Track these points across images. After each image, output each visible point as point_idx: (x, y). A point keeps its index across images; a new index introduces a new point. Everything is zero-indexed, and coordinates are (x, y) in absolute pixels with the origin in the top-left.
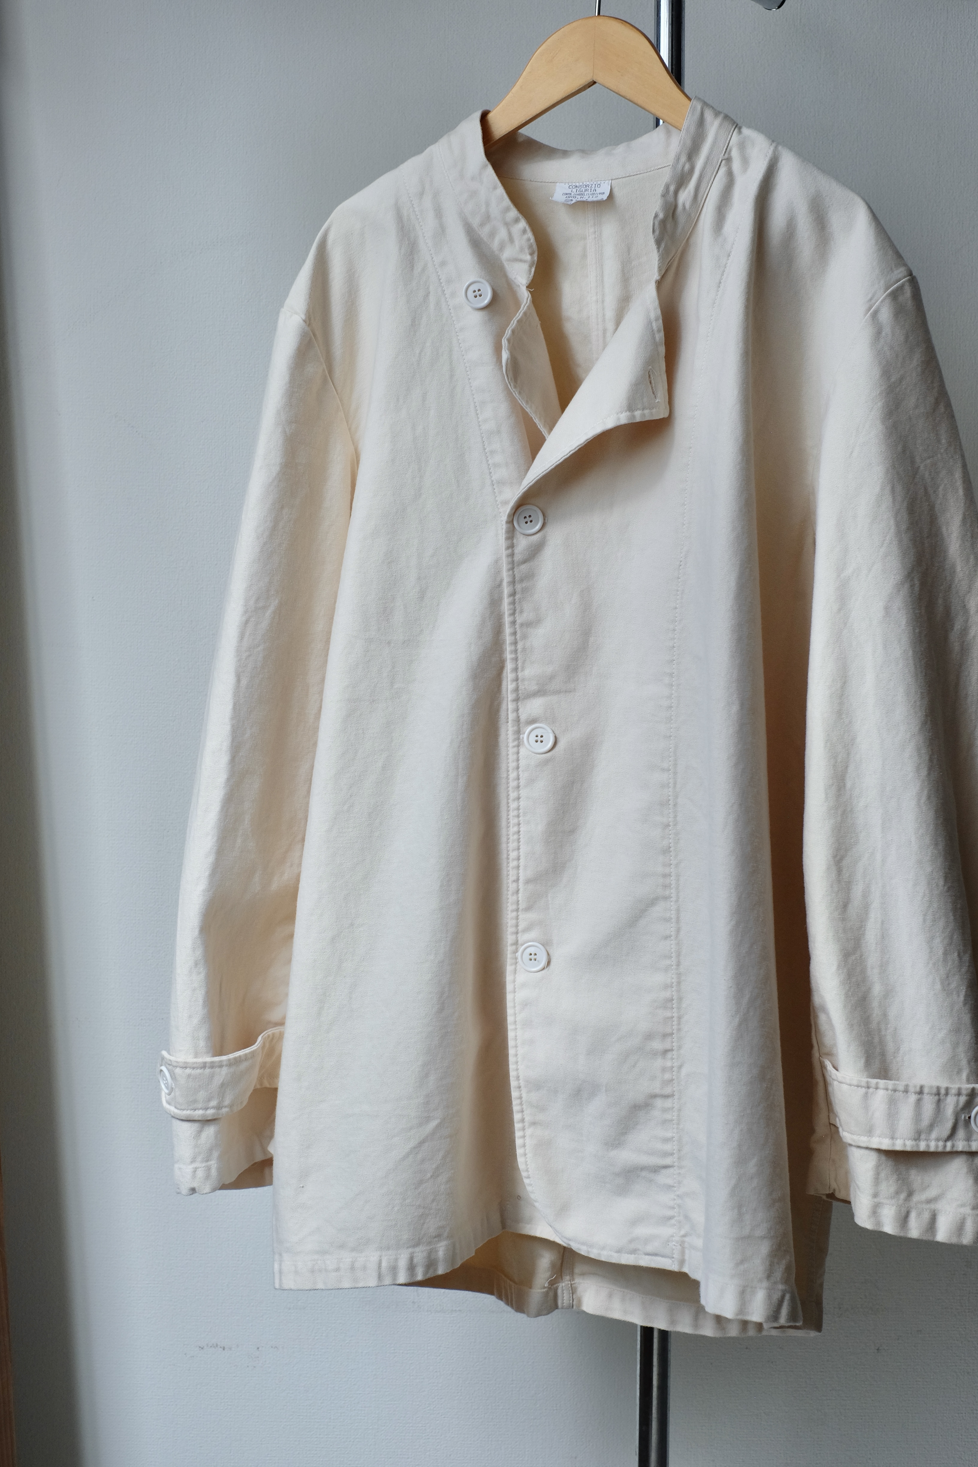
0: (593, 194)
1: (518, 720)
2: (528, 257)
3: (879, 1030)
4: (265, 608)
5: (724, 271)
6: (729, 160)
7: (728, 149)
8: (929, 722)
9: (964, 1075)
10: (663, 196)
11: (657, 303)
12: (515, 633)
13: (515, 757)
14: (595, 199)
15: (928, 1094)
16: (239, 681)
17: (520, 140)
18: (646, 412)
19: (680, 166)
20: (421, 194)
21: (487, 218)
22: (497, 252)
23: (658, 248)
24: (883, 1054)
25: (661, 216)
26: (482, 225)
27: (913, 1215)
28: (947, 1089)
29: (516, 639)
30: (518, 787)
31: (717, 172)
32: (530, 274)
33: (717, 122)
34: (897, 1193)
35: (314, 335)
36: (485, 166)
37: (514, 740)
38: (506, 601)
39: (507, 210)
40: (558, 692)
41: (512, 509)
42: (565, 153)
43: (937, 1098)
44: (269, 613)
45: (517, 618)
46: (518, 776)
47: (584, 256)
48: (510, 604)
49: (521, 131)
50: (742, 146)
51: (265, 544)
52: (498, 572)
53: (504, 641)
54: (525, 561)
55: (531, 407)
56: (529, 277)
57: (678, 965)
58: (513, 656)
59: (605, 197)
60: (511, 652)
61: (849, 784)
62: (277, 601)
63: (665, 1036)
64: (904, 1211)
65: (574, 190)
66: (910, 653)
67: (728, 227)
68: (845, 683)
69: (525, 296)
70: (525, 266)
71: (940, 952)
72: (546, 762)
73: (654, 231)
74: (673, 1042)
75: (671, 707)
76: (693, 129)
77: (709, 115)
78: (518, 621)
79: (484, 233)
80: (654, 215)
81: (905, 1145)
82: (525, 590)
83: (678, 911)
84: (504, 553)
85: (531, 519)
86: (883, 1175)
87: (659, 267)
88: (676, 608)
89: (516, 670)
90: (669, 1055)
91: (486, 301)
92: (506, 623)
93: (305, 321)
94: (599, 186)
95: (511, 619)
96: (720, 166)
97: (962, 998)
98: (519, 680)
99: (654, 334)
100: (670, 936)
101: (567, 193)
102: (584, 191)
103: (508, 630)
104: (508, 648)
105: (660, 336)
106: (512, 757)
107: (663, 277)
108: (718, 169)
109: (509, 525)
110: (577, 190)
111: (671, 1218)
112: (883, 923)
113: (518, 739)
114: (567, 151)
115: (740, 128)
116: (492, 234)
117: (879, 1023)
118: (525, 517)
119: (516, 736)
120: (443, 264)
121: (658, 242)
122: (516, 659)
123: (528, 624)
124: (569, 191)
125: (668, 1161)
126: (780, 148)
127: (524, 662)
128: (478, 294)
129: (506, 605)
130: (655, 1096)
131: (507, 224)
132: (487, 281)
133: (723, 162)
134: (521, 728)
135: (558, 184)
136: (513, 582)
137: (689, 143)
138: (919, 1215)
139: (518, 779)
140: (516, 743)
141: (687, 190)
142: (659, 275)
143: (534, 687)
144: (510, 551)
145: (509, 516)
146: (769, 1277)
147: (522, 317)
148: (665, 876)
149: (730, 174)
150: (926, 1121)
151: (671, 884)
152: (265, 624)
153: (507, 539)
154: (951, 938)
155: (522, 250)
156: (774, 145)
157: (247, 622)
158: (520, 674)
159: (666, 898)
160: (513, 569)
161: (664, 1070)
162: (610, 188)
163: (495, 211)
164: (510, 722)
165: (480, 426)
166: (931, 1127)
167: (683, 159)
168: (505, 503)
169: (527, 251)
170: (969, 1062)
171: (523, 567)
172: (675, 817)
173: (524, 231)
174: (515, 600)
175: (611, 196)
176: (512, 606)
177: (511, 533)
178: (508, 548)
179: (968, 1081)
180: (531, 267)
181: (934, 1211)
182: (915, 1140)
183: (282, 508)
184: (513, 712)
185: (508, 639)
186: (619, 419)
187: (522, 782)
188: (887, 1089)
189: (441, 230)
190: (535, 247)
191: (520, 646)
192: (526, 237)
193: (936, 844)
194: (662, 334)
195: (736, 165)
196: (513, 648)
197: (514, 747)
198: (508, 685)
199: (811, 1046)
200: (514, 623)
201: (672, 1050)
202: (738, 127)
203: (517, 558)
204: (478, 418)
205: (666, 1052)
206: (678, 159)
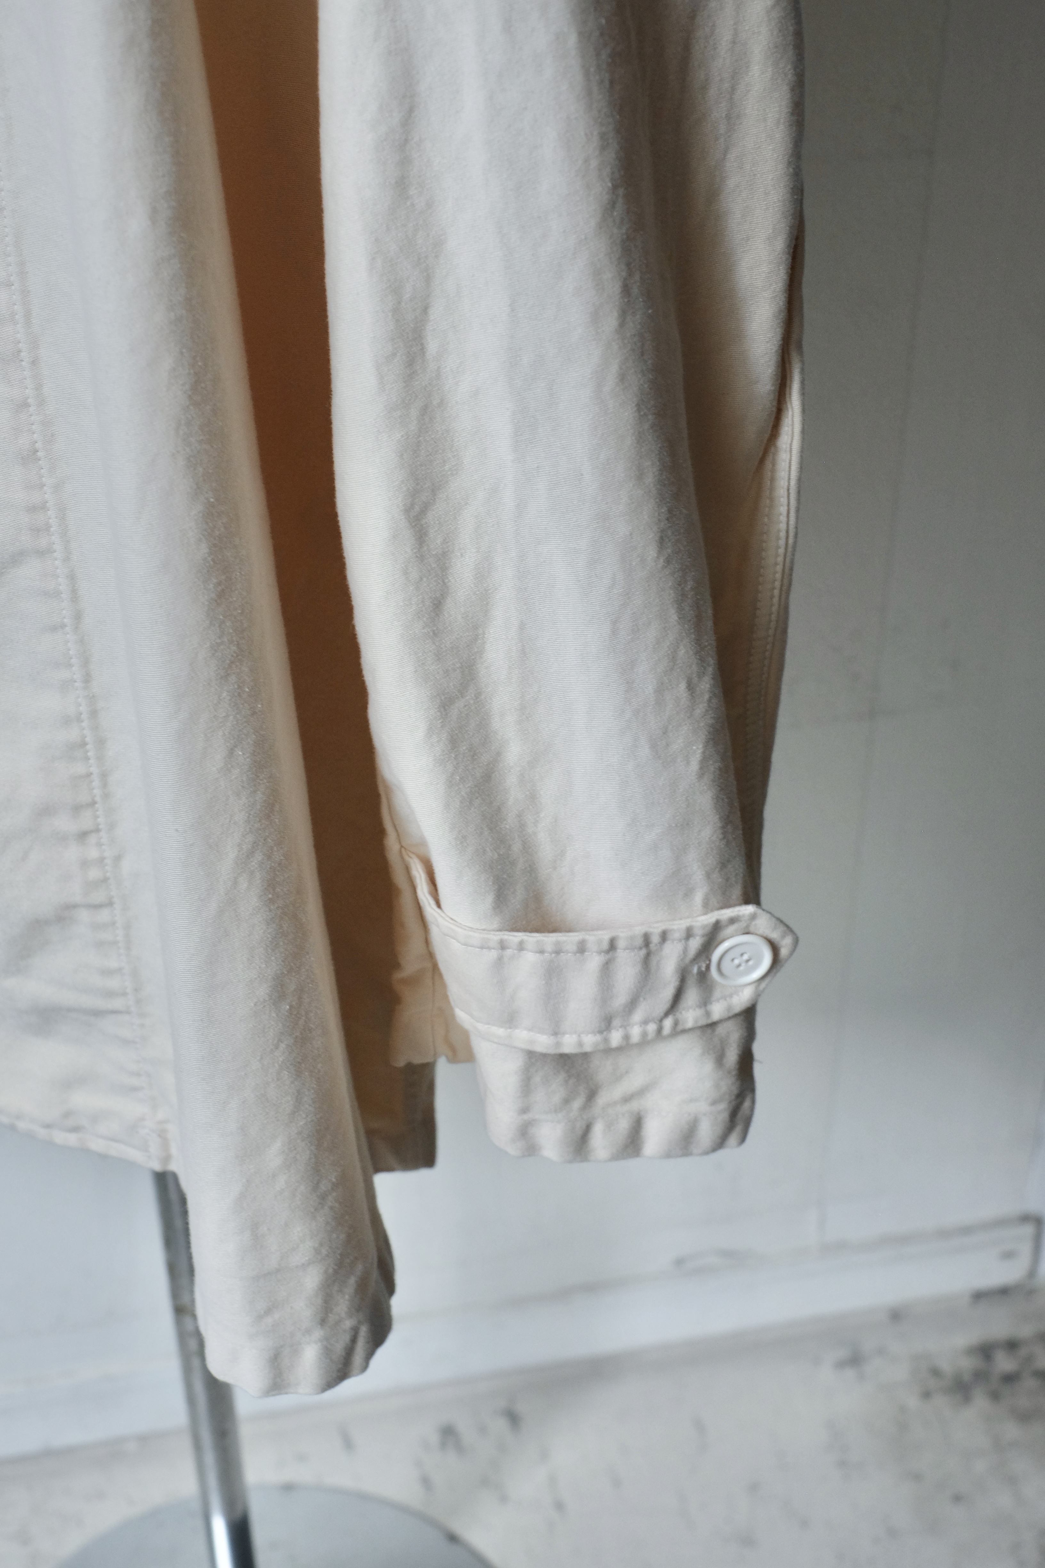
3: (522, 826)
8: (620, 202)
9: (698, 898)
15: (626, 948)
27: (598, 1129)
28: (664, 936)
34: (567, 1101)
43: (644, 952)
57: (87, 679)
61: (432, 346)
63: (77, 809)
64: (580, 1125)
66: (572, 40)
68: (411, 110)
71: (649, 688)
74: (97, 817)
81: (580, 1044)
83: (72, 577)
86: (537, 1079)
90: (92, 839)
97: (695, 765)
100: (63, 626)
111: (134, 1089)
112: (522, 627)
117: (519, 816)
125: (117, 1003)
130: (75, 906)
138: (609, 1126)
148: (32, 509)
150: (621, 998)
151: (48, 527)
154: (673, 658)
159: (43, 553)
161: (85, 864)
166: (632, 1004)
170: (708, 875)
172: (38, 387)
179: (707, 907)
181: (639, 1114)
182: (601, 1032)
188: (542, 952)
193: (640, 477)
199: (380, 833)
201: (97, 830)
205: (83, 836)
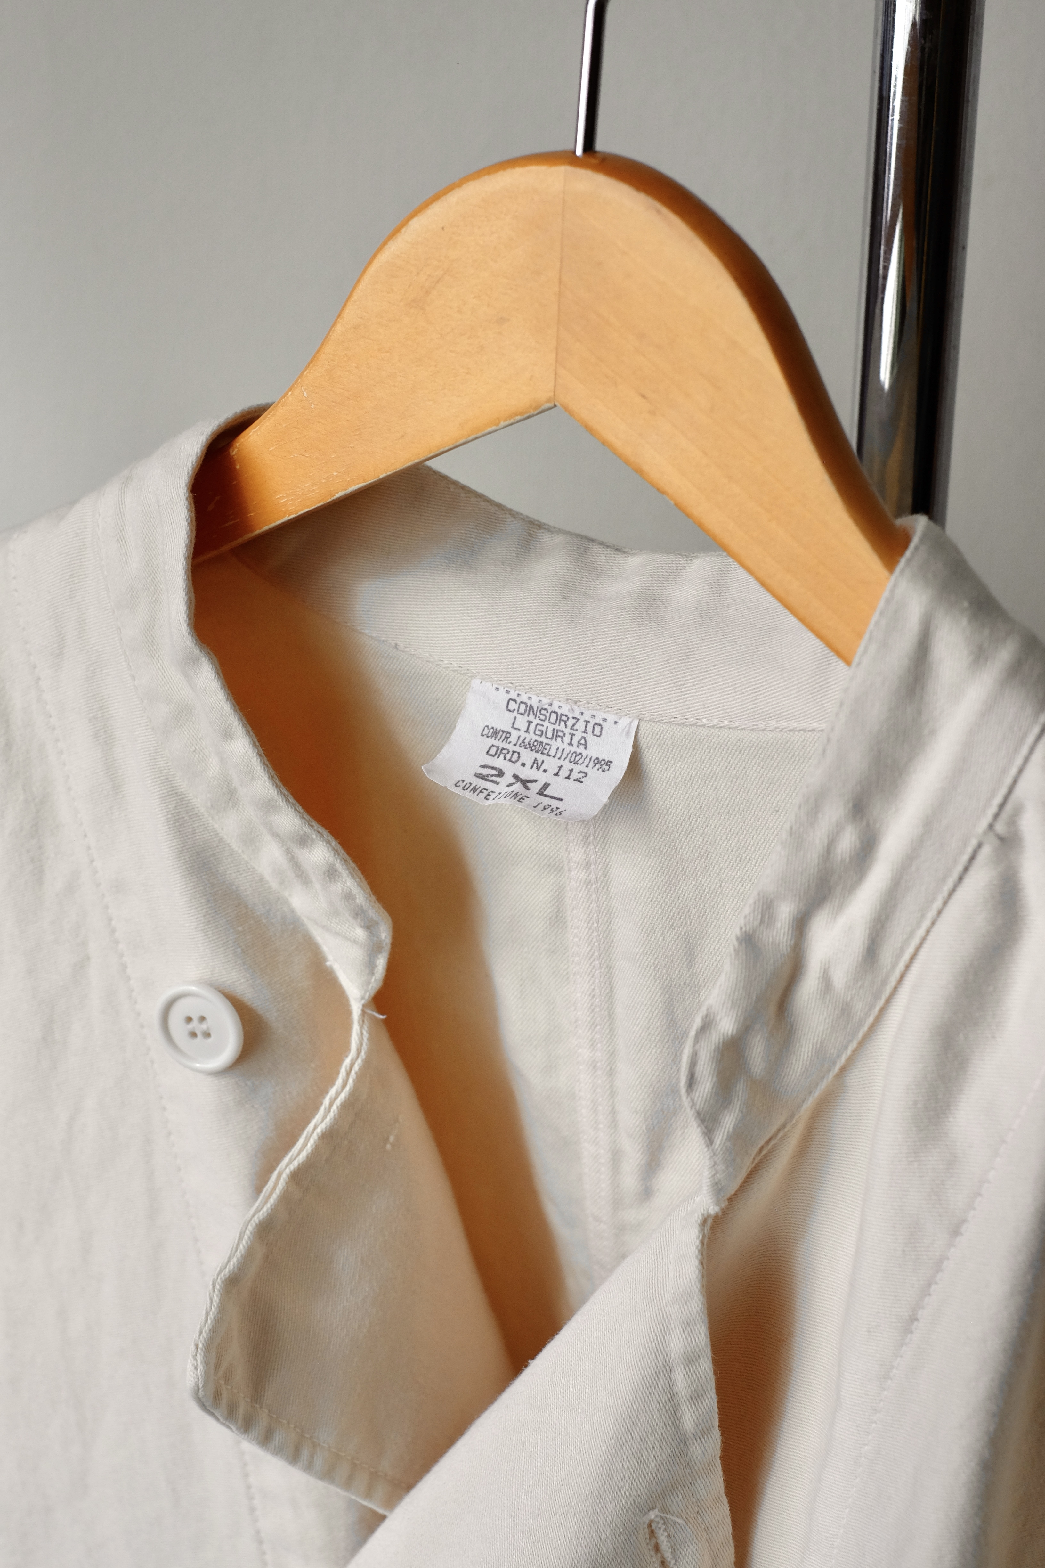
6: (1009, 844)
7: (1009, 808)
10: (747, 941)
11: (696, 1303)
21: (224, 799)
22: (273, 886)
23: (709, 1135)
25: (727, 1024)
31: (961, 879)
32: (372, 973)
56: (369, 983)
65: (522, 722)
69: (357, 1025)
70: (354, 951)
77: (952, 644)
87: (714, 1184)
94: (597, 729)
96: (972, 858)
99: (676, 1407)
101: (499, 726)
102: (549, 735)
107: (734, 1198)
108: (966, 869)
110: (530, 722)
121: (708, 1119)
124: (503, 722)
128: (200, 1030)
131: (278, 838)
132: (227, 990)
133: (987, 847)
135: (475, 682)
141: (843, 920)
142: (715, 1200)
149: (1008, 898)
155: (339, 908)
162: (631, 746)
167: (833, 810)
175: (636, 771)
180: (372, 954)
194: (711, 1400)
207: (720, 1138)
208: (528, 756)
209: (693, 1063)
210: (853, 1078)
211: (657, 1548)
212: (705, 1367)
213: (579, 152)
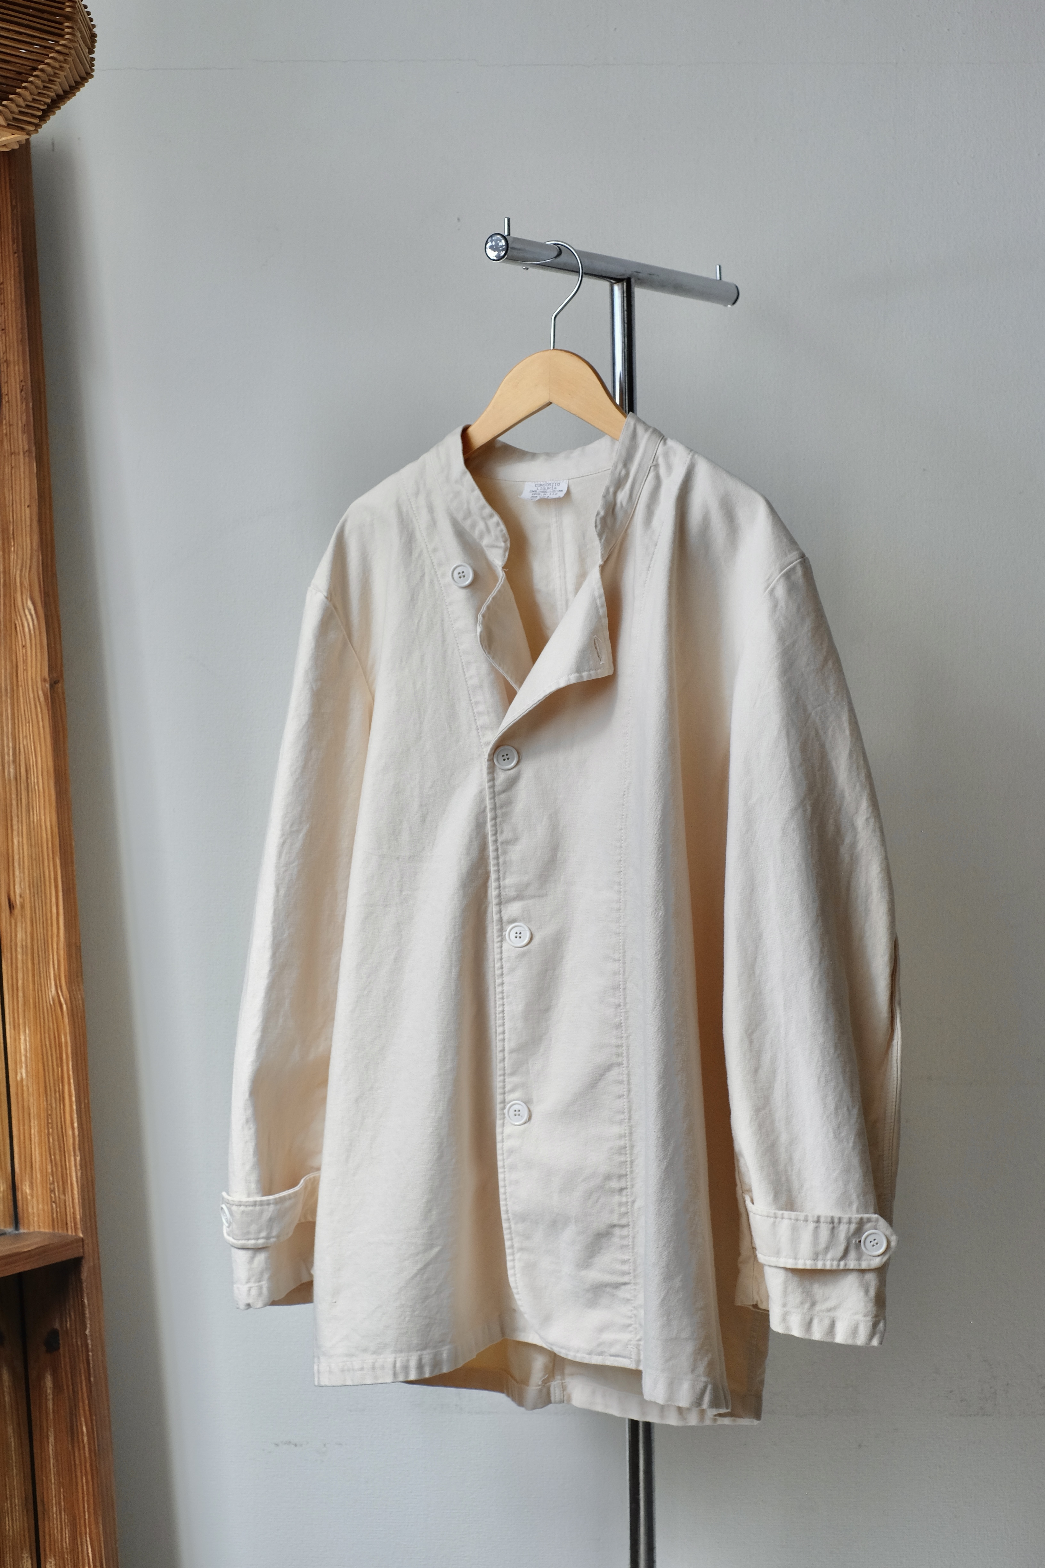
0: (554, 491)
1: (501, 920)
2: (503, 544)
3: (786, 1171)
4: (298, 831)
5: (652, 558)
6: (656, 466)
7: (656, 458)
8: (820, 921)
9: (855, 1207)
10: (604, 497)
11: (600, 584)
12: (497, 850)
13: (499, 950)
14: (555, 496)
15: (824, 1222)
16: (278, 891)
17: (498, 445)
18: (592, 672)
19: (617, 472)
20: (417, 494)
21: (468, 514)
22: (478, 540)
23: (600, 540)
24: (789, 1191)
25: (602, 513)
26: (465, 519)
27: (815, 1322)
28: (840, 1219)
29: (498, 855)
30: (502, 974)
31: (648, 476)
32: (505, 557)
33: (646, 436)
34: (802, 1303)
35: (335, 608)
36: (464, 473)
37: (498, 937)
38: (489, 824)
39: (483, 508)
40: (533, 897)
41: (492, 749)
42: (533, 456)
43: (831, 1225)
44: (301, 835)
45: (498, 838)
46: (502, 965)
47: (549, 540)
48: (492, 826)
49: (499, 439)
50: (666, 455)
51: (297, 779)
52: (482, 800)
53: (489, 856)
54: (504, 791)
55: (503, 669)
56: (504, 560)
57: (630, 1119)
58: (496, 868)
59: (562, 495)
60: (494, 865)
61: (758, 972)
62: (308, 826)
63: (620, 1177)
64: (808, 1318)
65: (539, 488)
66: (803, 866)
67: (656, 522)
68: (753, 890)
69: (501, 574)
70: (500, 552)
71: (832, 1107)
72: (523, 955)
73: (596, 526)
74: (627, 1182)
75: (620, 909)
76: (627, 442)
77: (640, 429)
78: (500, 840)
79: (467, 525)
80: (596, 513)
81: (805, 1264)
82: (504, 815)
83: (629, 1075)
84: (486, 785)
85: (508, 757)
86: (790, 1289)
87: (602, 555)
88: (622, 829)
89: (498, 879)
90: (624, 1192)
91: (467, 583)
92: (490, 841)
93: (327, 598)
94: (559, 485)
95: (494, 838)
96: (649, 471)
97: (851, 1144)
98: (502, 888)
99: (598, 609)
100: (623, 1095)
101: (533, 490)
102: (547, 489)
103: (491, 847)
104: (492, 862)
105: (603, 611)
106: (497, 951)
107: (606, 562)
108: (648, 474)
109: (490, 762)
110: (542, 488)
111: (630, 1325)
112: (787, 1084)
113: (502, 935)
114: (535, 453)
115: (665, 440)
116: (474, 526)
117: (785, 1166)
118: (503, 756)
119: (500, 933)
120: (435, 550)
121: (600, 535)
122: (498, 871)
123: (507, 842)
124: (535, 489)
125: (625, 1279)
126: (696, 456)
127: (505, 873)
128: (462, 576)
129: (489, 827)
130: (614, 1226)
131: (484, 519)
132: (469, 564)
133: (652, 468)
134: (504, 927)
135: (526, 483)
136: (494, 808)
137: (624, 453)
138: (821, 1321)
139: (502, 968)
140: (499, 939)
141: (624, 491)
142: (602, 560)
143: (512, 893)
144: (491, 783)
145: (489, 755)
146: (693, 1371)
147: (496, 594)
148: (618, 1046)
149: (658, 478)
150: (822, 1245)
151: (622, 1053)
152: (298, 845)
153: (489, 773)
154: (841, 1096)
155: (497, 539)
156: (691, 454)
157: (284, 843)
158: (502, 883)
159: (619, 1065)
160: (494, 797)
161: (620, 1204)
162: (567, 486)
163: (474, 508)
164: (494, 922)
165: (466, 682)
166: (827, 1249)
167: (620, 466)
168: (488, 744)
169: (501, 539)
170: (858, 1197)
171: (503, 796)
172: (625, 998)
173: (498, 524)
174: (496, 823)
175: (568, 492)
176: (494, 828)
177: (492, 769)
178: (489, 781)
179: (858, 1212)
180: (505, 551)
181: (833, 1318)
182: (814, 1260)
183: (311, 750)
184: (497, 914)
185: (492, 854)
186: (569, 679)
187: (505, 970)
188: (790, 1219)
189: (433, 523)
190: (507, 536)
191: (501, 860)
192: (499, 528)
193: (827, 1020)
194: (605, 608)
195: (662, 471)
196: (495, 862)
197: (498, 942)
198: (493, 892)
199: (735, 1185)
200: (496, 841)
201: (626, 1188)
202: (663, 438)
203: (497, 789)
204: (465, 675)
205: (621, 1190)
206: (616, 467)
207: (602, 541)
208: (542, 494)
209: (596, 522)
210: (629, 531)
211: (596, 648)
212: (603, 599)
213: (552, 348)
